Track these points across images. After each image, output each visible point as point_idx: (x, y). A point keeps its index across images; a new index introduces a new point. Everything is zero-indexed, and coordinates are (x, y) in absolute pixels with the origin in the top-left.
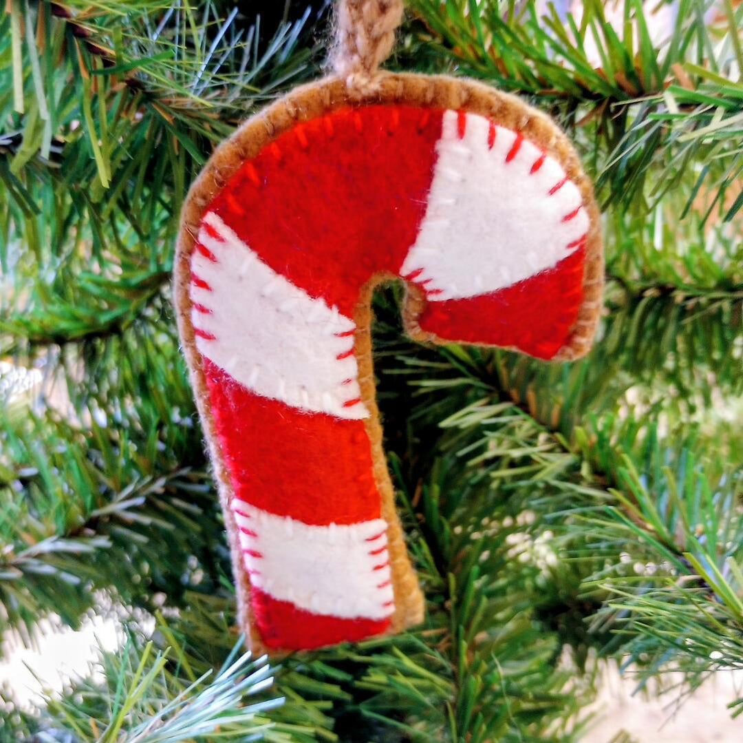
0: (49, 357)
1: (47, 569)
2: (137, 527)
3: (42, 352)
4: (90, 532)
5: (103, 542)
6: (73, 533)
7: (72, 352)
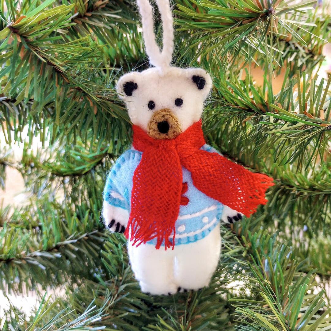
0: (59, 180)
1: (36, 262)
2: (73, 251)
3: (57, 178)
4: (56, 250)
5: (59, 255)
6: (49, 250)
7: (67, 179)
